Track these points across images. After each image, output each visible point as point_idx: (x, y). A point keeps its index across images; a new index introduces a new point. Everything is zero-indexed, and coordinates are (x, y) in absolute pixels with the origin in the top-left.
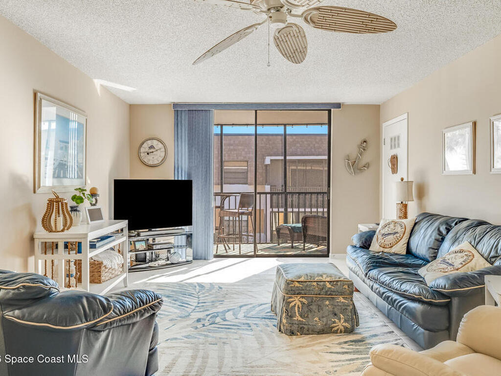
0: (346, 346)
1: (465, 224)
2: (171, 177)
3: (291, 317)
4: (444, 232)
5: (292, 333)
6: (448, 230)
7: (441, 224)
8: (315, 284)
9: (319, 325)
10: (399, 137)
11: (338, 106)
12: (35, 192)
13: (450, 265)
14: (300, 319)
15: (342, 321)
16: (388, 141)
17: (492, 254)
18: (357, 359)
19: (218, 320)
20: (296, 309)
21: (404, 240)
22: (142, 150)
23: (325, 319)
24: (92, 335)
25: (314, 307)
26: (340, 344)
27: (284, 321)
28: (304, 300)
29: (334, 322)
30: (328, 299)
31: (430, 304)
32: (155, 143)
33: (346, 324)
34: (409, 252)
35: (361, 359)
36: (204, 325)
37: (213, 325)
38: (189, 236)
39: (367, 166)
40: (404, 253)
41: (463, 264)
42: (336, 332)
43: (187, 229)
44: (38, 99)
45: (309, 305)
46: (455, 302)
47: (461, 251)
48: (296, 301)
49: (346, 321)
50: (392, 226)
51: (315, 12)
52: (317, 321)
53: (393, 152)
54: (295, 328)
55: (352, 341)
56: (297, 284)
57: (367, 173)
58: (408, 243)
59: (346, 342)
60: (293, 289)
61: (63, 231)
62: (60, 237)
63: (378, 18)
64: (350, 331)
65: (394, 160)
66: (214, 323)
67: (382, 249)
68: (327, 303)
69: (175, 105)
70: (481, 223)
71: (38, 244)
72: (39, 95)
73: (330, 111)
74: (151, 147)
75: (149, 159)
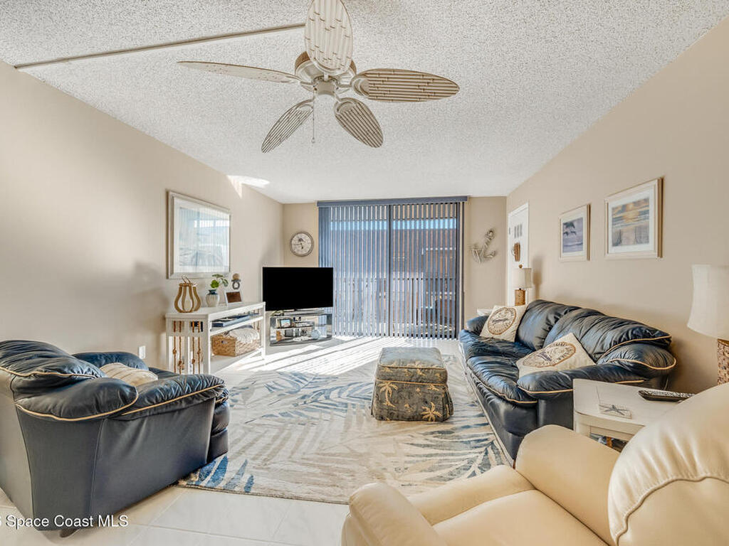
0: (431, 437)
1: (575, 313)
2: (316, 266)
3: (381, 402)
4: (552, 321)
5: (382, 418)
6: (557, 320)
7: (551, 311)
8: (406, 370)
9: (409, 413)
10: (521, 226)
11: (465, 198)
12: (167, 278)
13: (549, 359)
14: (390, 404)
15: (433, 409)
16: (513, 230)
17: (598, 349)
18: (436, 455)
19: (322, 397)
20: (386, 394)
21: (514, 327)
22: (293, 242)
23: (415, 407)
24: (116, 424)
25: (404, 394)
26: (426, 434)
27: (375, 405)
28: (394, 386)
29: (425, 410)
30: (418, 386)
31: (514, 404)
32: (303, 236)
33: (437, 413)
34: (517, 338)
35: (441, 455)
36: (305, 403)
37: (313, 403)
38: (329, 317)
39: (494, 254)
40: (513, 341)
41: (564, 358)
42: (427, 420)
43: (327, 310)
44: (170, 198)
45: (399, 391)
46: (542, 404)
47: (562, 344)
48: (387, 386)
49: (436, 410)
50: (503, 313)
51: (363, 79)
52: (407, 408)
53: (516, 241)
54: (385, 413)
55: (439, 432)
56: (388, 370)
58: (518, 331)
59: (432, 433)
60: (386, 374)
61: (191, 311)
62: (187, 318)
64: (444, 420)
65: (517, 248)
66: (316, 401)
67: (491, 335)
68: (418, 390)
69: (319, 203)
70: (591, 313)
71: (168, 322)
72: (171, 193)
73: (458, 204)
74: (300, 240)
75: (298, 250)
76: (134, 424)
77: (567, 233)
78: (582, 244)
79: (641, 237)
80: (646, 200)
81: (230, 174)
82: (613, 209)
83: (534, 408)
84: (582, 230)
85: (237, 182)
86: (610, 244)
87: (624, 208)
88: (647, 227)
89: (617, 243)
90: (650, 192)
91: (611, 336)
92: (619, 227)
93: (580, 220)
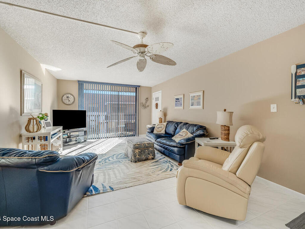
0: (153, 163)
1: (182, 124)
2: (77, 109)
3: (135, 156)
4: (176, 126)
5: (136, 162)
6: (178, 126)
7: (175, 124)
8: (143, 145)
9: (144, 158)
10: (158, 98)
11: (139, 86)
12: (21, 115)
13: (182, 136)
14: (138, 157)
16: (154, 99)
17: (192, 132)
18: (159, 167)
19: (107, 161)
20: (137, 153)
21: (164, 129)
22: (63, 98)
23: (146, 156)
24: (77, 172)
25: (142, 152)
26: (152, 163)
27: (133, 158)
28: (140, 151)
29: (149, 157)
30: (147, 149)
31: (180, 147)
32: (69, 95)
33: (152, 157)
34: (166, 133)
35: (160, 167)
36: (103, 164)
37: (106, 163)
38: (85, 132)
39: (148, 106)
40: (164, 133)
41: (186, 135)
42: (149, 160)
43: (84, 129)
45: (141, 152)
46: (186, 146)
47: (184, 132)
48: (137, 151)
49: (152, 156)
50: (160, 125)
51: (154, 56)
52: (143, 157)
53: (156, 102)
54: (137, 160)
55: (155, 162)
56: (137, 145)
57: (148, 108)
59: (153, 162)
60: (136, 147)
61: (36, 132)
62: (36, 135)
63: (172, 61)
64: (153, 159)
65: (157, 105)
66: (106, 162)
67: (157, 132)
68: (147, 150)
69: (79, 81)
70: (187, 123)
71: (23, 138)
72: (23, 72)
73: (136, 88)
74: (67, 97)
75: (67, 102)
76: (81, 171)
77: (177, 101)
78: (181, 105)
79: (198, 104)
80: (200, 95)
81: (41, 63)
82: (191, 96)
83: (184, 148)
84: (182, 101)
85: (44, 67)
86: (190, 105)
87: (194, 96)
88: (200, 102)
89: (192, 105)
90: (201, 94)
91: (195, 129)
92: (193, 101)
93: (181, 98)
